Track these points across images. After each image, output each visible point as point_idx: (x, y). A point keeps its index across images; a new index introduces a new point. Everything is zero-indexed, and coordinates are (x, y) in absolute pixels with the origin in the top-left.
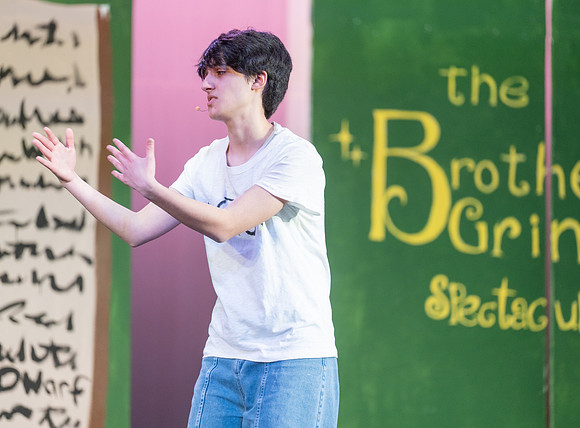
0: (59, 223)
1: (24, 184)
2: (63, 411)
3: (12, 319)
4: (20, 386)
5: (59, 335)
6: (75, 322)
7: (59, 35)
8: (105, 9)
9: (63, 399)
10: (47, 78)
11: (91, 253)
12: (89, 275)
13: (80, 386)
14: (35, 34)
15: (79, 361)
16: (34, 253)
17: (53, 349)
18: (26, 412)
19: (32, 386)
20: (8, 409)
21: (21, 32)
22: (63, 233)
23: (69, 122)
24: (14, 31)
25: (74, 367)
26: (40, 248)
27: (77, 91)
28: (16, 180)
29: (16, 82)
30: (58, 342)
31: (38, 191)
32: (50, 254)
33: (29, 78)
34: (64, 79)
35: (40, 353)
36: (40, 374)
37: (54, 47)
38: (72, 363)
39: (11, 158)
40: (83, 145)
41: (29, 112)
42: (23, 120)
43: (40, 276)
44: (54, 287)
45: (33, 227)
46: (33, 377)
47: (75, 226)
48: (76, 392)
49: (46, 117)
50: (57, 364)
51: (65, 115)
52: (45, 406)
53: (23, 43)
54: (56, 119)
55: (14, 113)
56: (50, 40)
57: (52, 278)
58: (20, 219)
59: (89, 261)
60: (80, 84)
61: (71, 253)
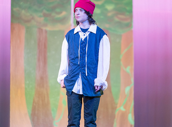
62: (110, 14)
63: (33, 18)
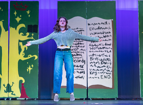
0: (108, 45)
1: (104, 40)
2: (109, 66)
3: (103, 56)
4: (104, 63)
5: (108, 57)
6: (110, 56)
7: (107, 23)
8: (113, 20)
9: (109, 65)
10: (106, 28)
11: (112, 48)
12: (112, 50)
13: (111, 63)
14: (104, 23)
15: (111, 60)
16: (105, 48)
17: (108, 59)
18: (105, 66)
19: (105, 63)
20: (103, 66)
21: (103, 23)
22: (108, 46)
23: (109, 33)
24: (102, 23)
25: (110, 61)
26: (106, 48)
27: (110, 29)
28: (103, 40)
29: (102, 29)
30: (108, 58)
31: (105, 41)
32: (107, 48)
33: (104, 28)
34: (108, 28)
35: (106, 60)
36: (106, 62)
37: (107, 24)
38: (110, 60)
39: (102, 38)
40: (110, 35)
41: (104, 32)
42: (103, 33)
43: (106, 51)
44: (108, 52)
45: (105, 45)
46: (105, 62)
47: (110, 45)
48: (111, 64)
49: (106, 33)
50: (108, 61)
51: (108, 32)
52: (107, 65)
53: (103, 24)
54: (107, 33)
55: (102, 32)
56: (106, 24)
57: (107, 51)
58: (103, 44)
59: (112, 49)
60: (110, 28)
61: (109, 48)
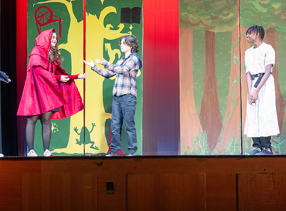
62: (276, 13)
63: (201, 22)
